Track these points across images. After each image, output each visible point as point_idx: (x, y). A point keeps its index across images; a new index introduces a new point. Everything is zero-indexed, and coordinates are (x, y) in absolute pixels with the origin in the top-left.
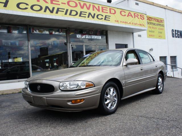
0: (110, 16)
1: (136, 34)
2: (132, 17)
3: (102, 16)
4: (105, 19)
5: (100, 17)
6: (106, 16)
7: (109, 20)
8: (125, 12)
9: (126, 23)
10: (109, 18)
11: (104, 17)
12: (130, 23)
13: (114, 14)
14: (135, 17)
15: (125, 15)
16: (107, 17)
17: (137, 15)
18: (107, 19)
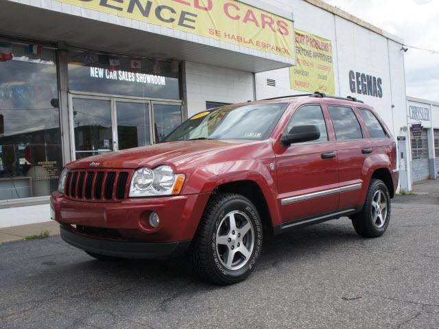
0: (196, 16)
1: (262, 77)
2: (257, 25)
3: (173, 11)
4: (181, 23)
5: (166, 14)
6: (183, 13)
7: (194, 28)
8: (238, 9)
9: (239, 39)
10: (194, 21)
11: (177, 17)
12: (250, 41)
13: (206, 9)
14: (263, 27)
15: (238, 18)
16: (187, 16)
17: (269, 21)
18: (185, 22)
